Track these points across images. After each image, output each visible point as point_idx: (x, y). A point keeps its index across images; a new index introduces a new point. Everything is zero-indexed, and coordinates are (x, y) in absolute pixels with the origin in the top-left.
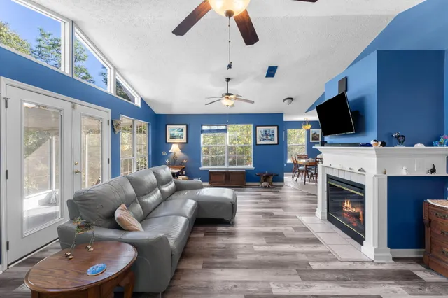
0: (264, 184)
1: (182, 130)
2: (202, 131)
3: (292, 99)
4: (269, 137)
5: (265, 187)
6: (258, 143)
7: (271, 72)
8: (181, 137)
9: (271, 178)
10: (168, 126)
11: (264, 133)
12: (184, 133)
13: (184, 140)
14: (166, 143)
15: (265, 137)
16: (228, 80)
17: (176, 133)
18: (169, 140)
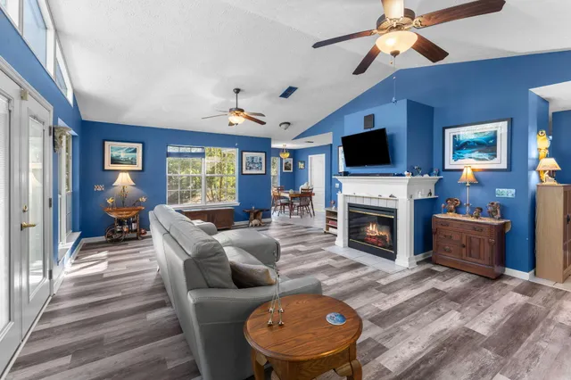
0: (255, 222)
1: (135, 151)
2: (169, 155)
3: (289, 124)
4: (257, 166)
5: (256, 225)
6: (244, 172)
7: (288, 92)
8: (133, 162)
9: (261, 214)
10: (107, 143)
11: (250, 160)
12: (139, 155)
13: (139, 167)
14: (104, 170)
15: (251, 165)
16: (238, 91)
17: (123, 155)
18: (108, 166)
